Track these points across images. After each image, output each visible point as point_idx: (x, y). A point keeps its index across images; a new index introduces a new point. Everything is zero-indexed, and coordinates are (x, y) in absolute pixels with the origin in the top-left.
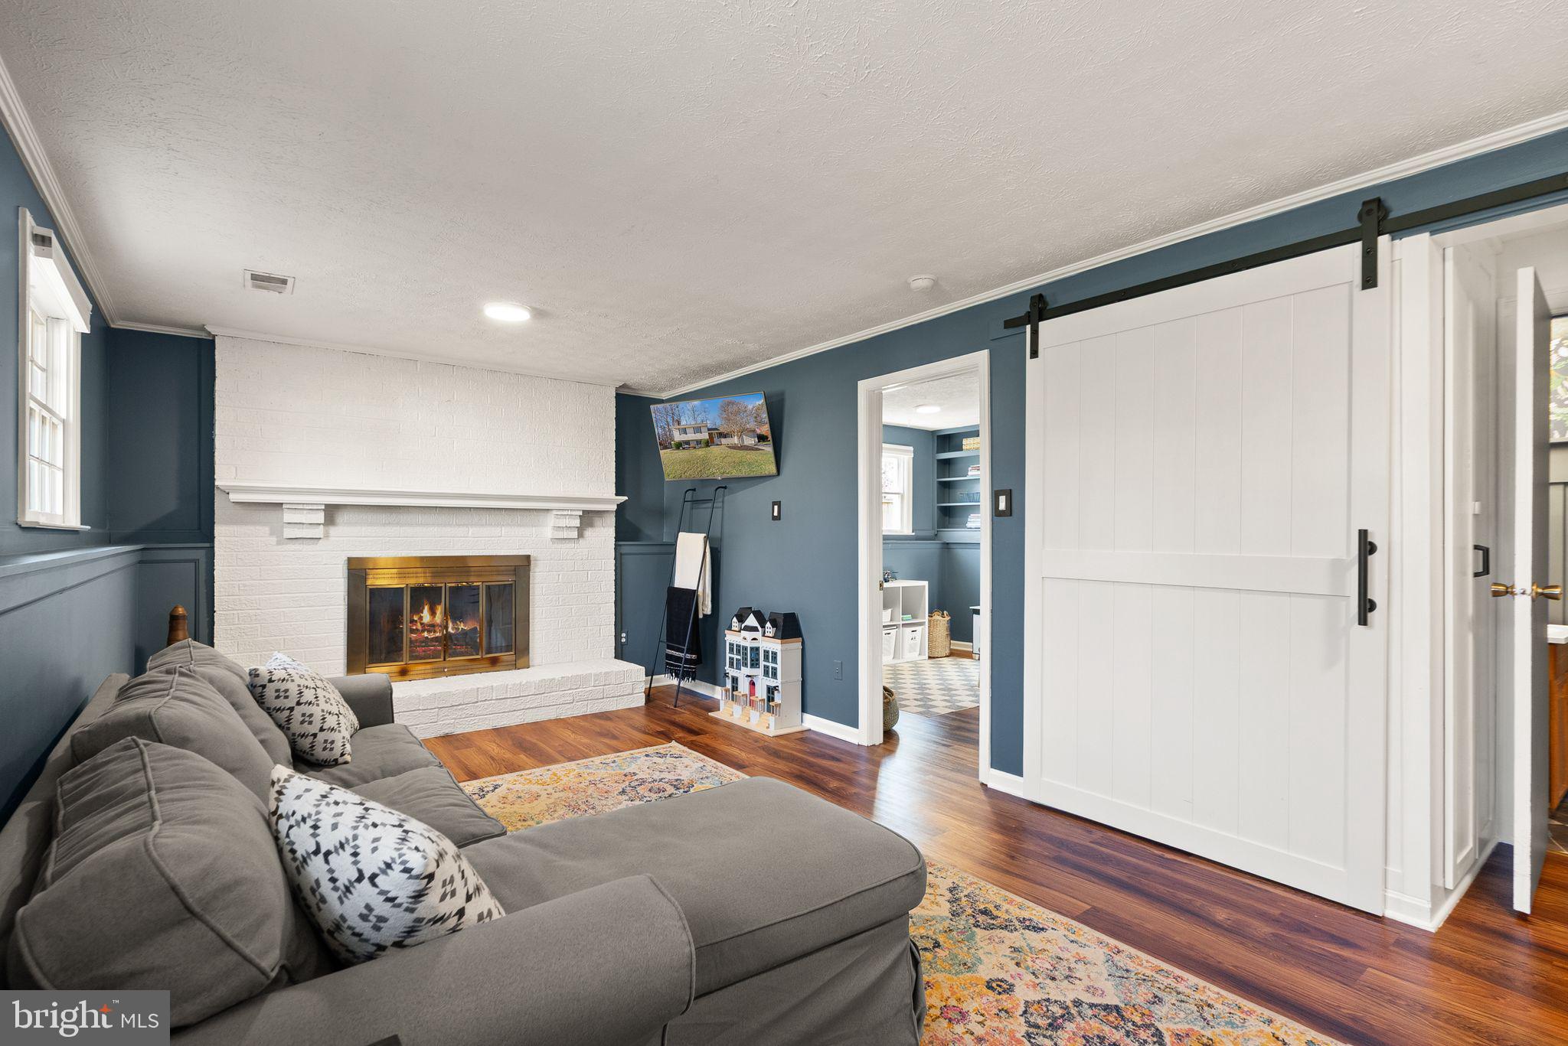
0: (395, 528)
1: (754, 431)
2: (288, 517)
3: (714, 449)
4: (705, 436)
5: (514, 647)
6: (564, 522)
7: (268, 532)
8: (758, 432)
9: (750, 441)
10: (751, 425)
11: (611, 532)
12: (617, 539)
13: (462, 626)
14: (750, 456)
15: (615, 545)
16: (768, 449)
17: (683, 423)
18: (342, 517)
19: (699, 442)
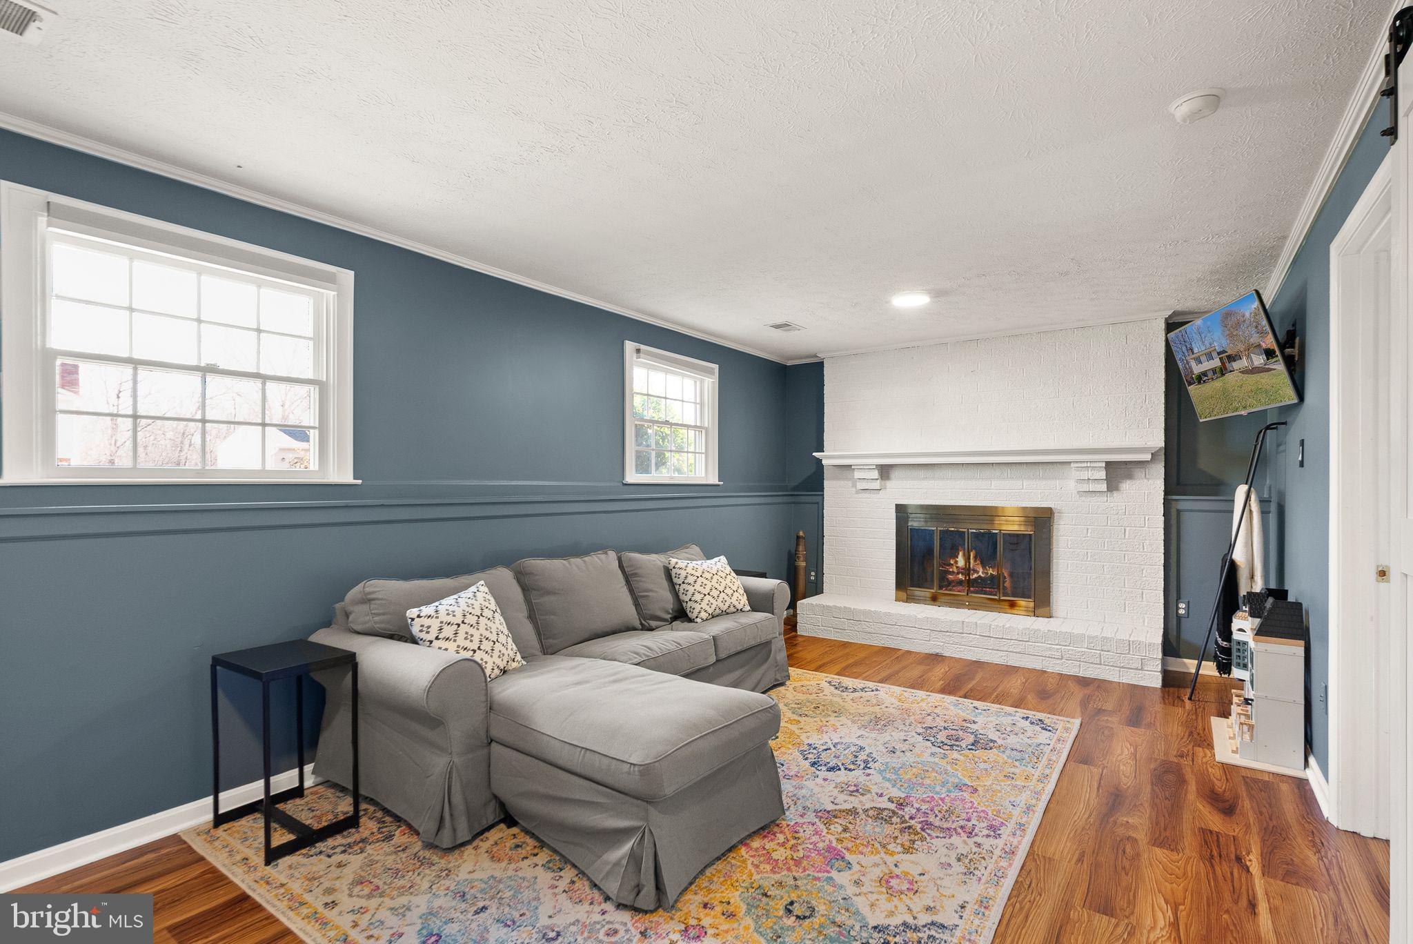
0: (931, 482)
1: (1259, 345)
2: (857, 475)
3: (1228, 376)
4: (1216, 363)
5: (1033, 593)
6: (1085, 475)
7: (851, 485)
8: (1264, 346)
9: (1259, 360)
10: (1255, 339)
11: (1159, 485)
12: (1167, 492)
13: (990, 571)
14: (1264, 379)
15: (1164, 499)
16: (1279, 366)
17: (1196, 350)
18: (895, 474)
19: (1214, 371)
